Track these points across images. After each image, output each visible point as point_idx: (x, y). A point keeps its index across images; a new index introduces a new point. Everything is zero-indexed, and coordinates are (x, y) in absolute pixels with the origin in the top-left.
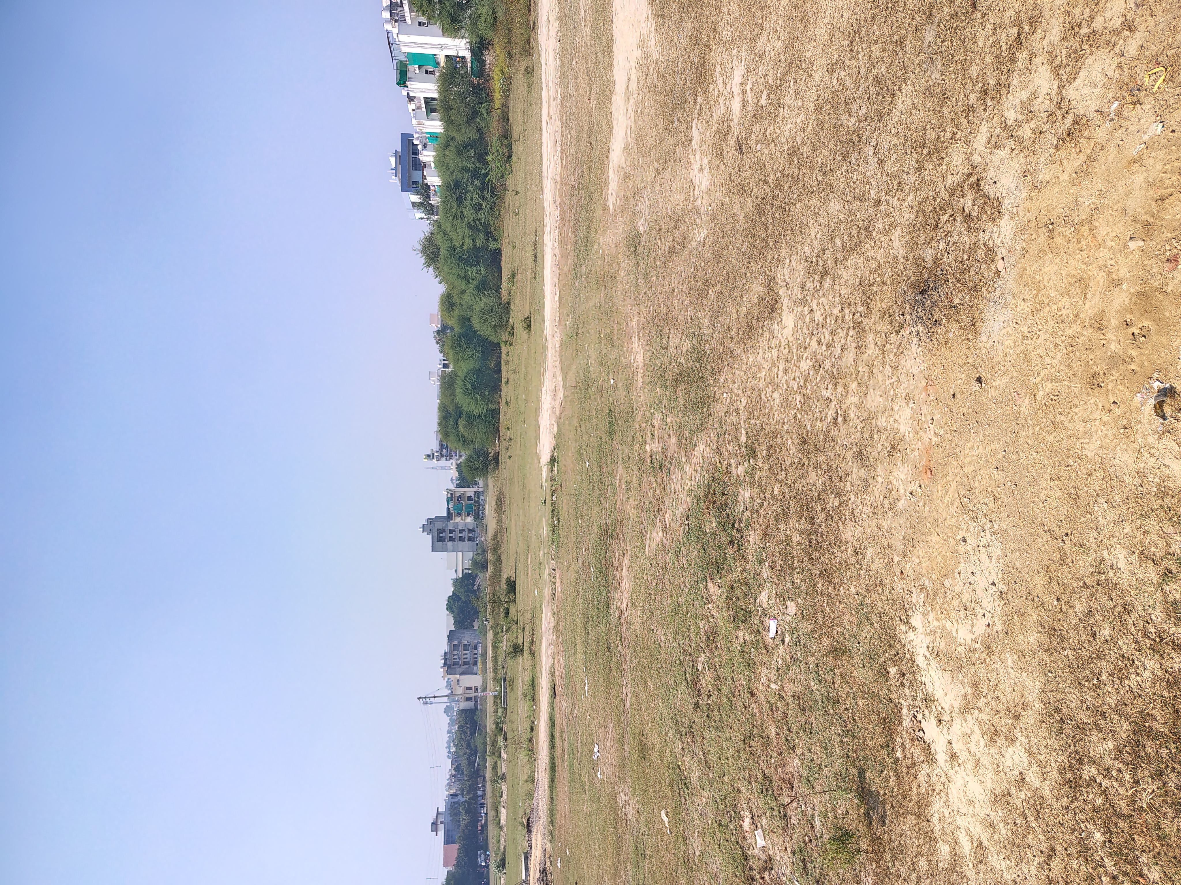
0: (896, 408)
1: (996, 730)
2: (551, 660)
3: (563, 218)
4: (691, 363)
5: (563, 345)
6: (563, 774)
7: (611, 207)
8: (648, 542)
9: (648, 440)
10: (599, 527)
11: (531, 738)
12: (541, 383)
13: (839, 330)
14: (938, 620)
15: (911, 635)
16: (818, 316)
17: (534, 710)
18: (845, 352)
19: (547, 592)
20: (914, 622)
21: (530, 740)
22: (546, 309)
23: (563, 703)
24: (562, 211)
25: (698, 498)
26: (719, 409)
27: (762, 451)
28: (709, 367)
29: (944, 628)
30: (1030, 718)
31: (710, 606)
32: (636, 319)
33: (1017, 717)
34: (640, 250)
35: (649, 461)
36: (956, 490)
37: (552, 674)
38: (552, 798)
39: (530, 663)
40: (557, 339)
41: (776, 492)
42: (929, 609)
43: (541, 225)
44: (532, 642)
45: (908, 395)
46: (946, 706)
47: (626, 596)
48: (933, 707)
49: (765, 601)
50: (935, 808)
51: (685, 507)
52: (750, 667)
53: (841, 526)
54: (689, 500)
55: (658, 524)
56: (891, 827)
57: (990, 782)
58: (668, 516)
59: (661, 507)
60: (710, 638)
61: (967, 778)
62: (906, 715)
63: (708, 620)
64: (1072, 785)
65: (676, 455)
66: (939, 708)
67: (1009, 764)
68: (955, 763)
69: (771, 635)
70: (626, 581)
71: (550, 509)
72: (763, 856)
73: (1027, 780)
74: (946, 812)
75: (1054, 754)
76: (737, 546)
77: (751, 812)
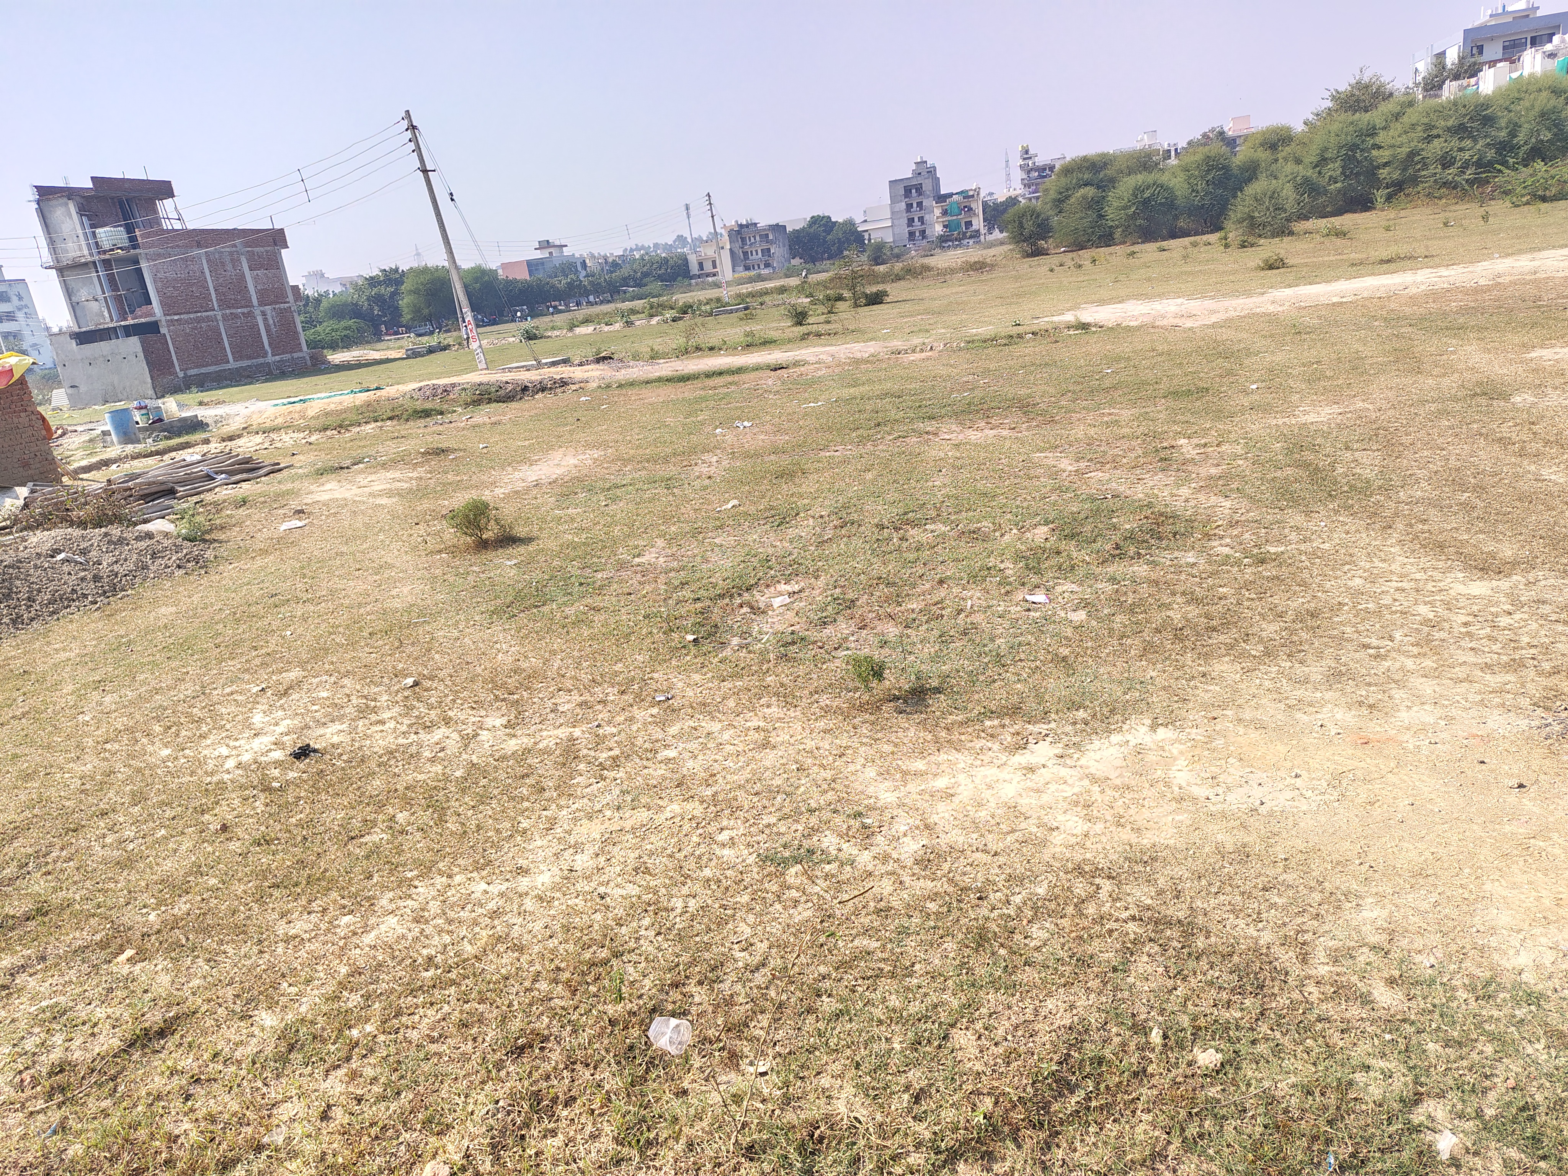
0: (1426, 707)
1: (1089, 806)
2: (813, 359)
3: (1478, 290)
4: (1344, 481)
5: (1272, 319)
6: (687, 391)
7: (1533, 355)
8: (1051, 455)
9: (1195, 441)
10: (1029, 396)
11: (701, 349)
12: (1190, 296)
13: (1499, 645)
14: (1181, 753)
15: (1144, 729)
16: (1504, 621)
17: (737, 348)
18: (1472, 653)
19: (897, 344)
20: (1161, 731)
21: (698, 349)
22: (1309, 287)
23: (770, 380)
24: (1488, 289)
25: (1150, 505)
26: (1296, 518)
27: (1268, 571)
28: (1350, 502)
29: (1175, 759)
30: (1126, 835)
31: (1015, 531)
32: (1371, 407)
33: (1119, 825)
34: (1483, 401)
35: (1165, 444)
36: (1357, 768)
37: (796, 364)
38: (647, 382)
39: (791, 335)
40: (1271, 308)
41: (1221, 589)
42: (1189, 744)
43: (1445, 263)
44: (819, 335)
45: (1453, 718)
46: (1083, 761)
47: (961, 437)
48: (1072, 751)
49: (1065, 588)
50: (959, 756)
51: (1128, 492)
52: (974, 578)
53: (1227, 659)
54: (1141, 496)
55: (1083, 465)
56: (901, 719)
57: (1027, 802)
58: (1101, 474)
59: (1108, 466)
60: (974, 535)
61: (1015, 782)
62: (1042, 728)
63: (995, 531)
64: (1079, 870)
65: (1194, 476)
66: (1076, 756)
67: (1061, 818)
68: (1024, 772)
69: (1028, 597)
70: (980, 434)
71: (1011, 333)
72: (762, 605)
73: (1055, 833)
74: (962, 765)
75: (1102, 856)
76: (1118, 553)
77: (800, 591)
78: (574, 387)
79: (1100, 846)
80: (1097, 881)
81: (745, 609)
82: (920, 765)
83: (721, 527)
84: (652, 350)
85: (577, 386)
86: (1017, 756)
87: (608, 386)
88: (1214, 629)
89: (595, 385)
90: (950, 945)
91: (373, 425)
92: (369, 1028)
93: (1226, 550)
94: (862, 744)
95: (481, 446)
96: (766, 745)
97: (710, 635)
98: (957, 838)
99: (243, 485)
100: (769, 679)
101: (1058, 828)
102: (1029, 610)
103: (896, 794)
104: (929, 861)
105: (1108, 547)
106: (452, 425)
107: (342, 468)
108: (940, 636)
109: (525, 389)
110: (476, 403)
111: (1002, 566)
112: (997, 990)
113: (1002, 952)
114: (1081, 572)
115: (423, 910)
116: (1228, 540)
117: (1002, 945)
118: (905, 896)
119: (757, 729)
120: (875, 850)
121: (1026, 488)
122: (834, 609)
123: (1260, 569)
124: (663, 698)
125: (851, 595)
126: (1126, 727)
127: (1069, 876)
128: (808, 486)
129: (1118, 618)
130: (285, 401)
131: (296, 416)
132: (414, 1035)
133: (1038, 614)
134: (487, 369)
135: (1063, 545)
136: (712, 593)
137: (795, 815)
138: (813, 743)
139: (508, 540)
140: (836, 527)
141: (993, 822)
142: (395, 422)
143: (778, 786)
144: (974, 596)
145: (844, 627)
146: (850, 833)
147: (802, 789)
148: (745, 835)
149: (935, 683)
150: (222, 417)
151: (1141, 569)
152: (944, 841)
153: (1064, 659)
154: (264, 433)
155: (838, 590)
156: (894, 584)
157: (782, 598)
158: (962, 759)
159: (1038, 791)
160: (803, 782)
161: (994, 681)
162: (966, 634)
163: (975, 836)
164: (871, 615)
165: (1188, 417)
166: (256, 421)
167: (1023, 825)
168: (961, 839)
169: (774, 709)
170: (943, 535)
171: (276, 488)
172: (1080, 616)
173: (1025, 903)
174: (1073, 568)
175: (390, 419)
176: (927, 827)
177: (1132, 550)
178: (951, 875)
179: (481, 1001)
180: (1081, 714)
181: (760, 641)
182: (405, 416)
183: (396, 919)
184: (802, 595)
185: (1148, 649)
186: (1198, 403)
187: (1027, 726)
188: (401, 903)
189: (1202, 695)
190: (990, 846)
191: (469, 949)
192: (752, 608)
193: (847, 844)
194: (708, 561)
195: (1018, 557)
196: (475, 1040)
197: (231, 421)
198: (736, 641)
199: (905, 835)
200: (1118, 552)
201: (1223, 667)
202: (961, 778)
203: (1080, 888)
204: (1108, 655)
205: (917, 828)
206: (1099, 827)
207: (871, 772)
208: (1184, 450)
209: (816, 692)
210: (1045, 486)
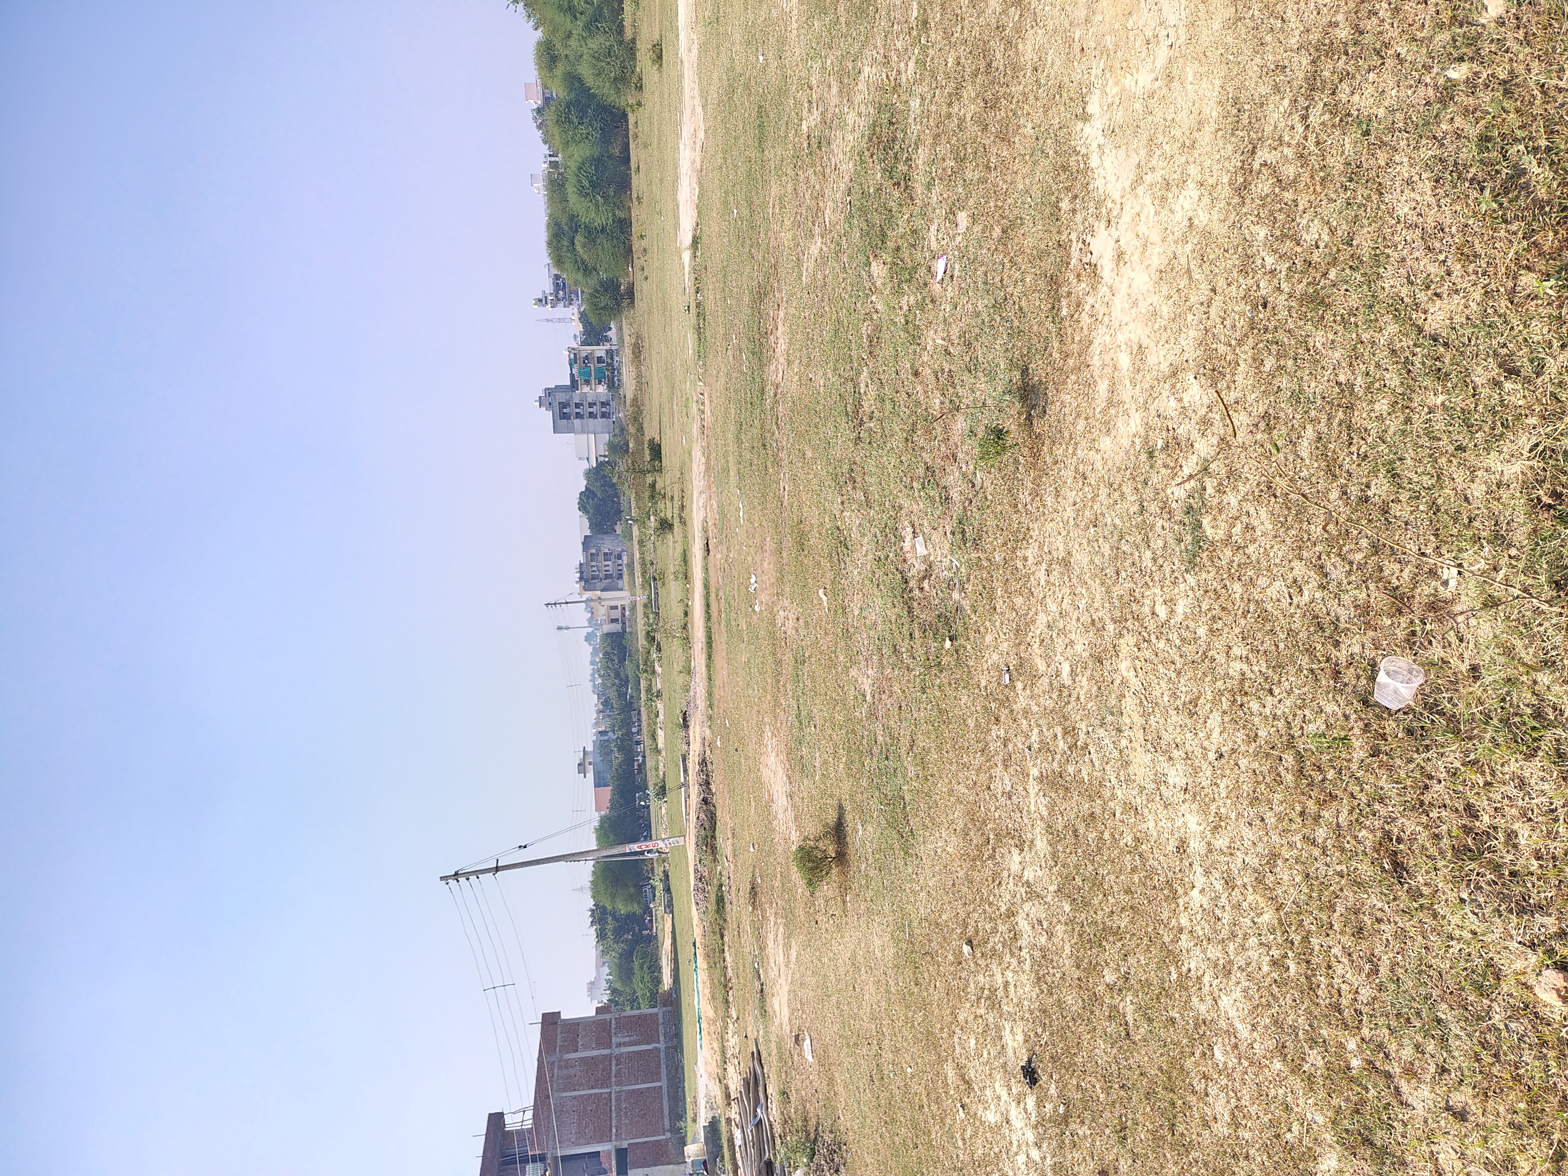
1: (1168, 184)
2: (702, 512)
6: (720, 639)
8: (805, 265)
9: (805, 114)
10: (751, 292)
11: (686, 625)
12: (679, 136)
14: (1117, 83)
15: (1087, 129)
17: (688, 589)
19: (695, 429)
20: (1090, 109)
21: (685, 627)
23: (717, 556)
25: (861, 154)
29: (1123, 89)
30: (1205, 137)
31: (874, 298)
35: (805, 145)
37: (705, 530)
38: (710, 679)
39: (681, 535)
41: (949, 65)
42: (1108, 75)
44: (682, 507)
46: (1116, 196)
47: (782, 360)
48: (1104, 210)
49: (933, 239)
50: (1096, 342)
51: (847, 179)
52: (915, 338)
53: (1020, 46)
54: (851, 165)
55: (817, 230)
56: (1052, 410)
57: (1157, 258)
58: (828, 211)
59: (821, 204)
60: (874, 341)
61: (1131, 274)
62: (1075, 247)
63: (872, 319)
64: (1241, 190)
65: (837, 110)
66: (1110, 205)
67: (1178, 217)
68: (1121, 265)
69: (939, 278)
70: (781, 341)
71: (695, 314)
72: (923, 567)
73: (1196, 222)
74: (1107, 338)
75: (1227, 164)
76: (904, 183)
77: (913, 526)
78: (708, 752)
79: (1216, 167)
80: (1256, 166)
81: (926, 585)
82: (1103, 387)
83: (844, 609)
84: (681, 672)
85: (707, 749)
86: (1102, 275)
87: (710, 718)
88: (989, 65)
89: (708, 731)
90: (1319, 339)
91: (727, 954)
92: (1352, 1045)
93: (911, 64)
94: (1074, 454)
95: (752, 850)
96: (1066, 563)
97: (947, 624)
98: (1189, 339)
99: (769, 1091)
100: (997, 559)
101: (1190, 219)
102: (952, 277)
103: (1132, 412)
104: (1214, 370)
105: (896, 194)
106: (732, 877)
107: (762, 991)
108: (970, 372)
109: (705, 801)
110: (714, 850)
111: (906, 308)
112: (1379, 276)
113: (1332, 275)
114: (919, 223)
115: (1216, 966)
116: (902, 65)
117: (1325, 275)
118: (1253, 397)
119: (1048, 572)
120: (1195, 435)
121: (834, 289)
122: (933, 489)
123: (933, 24)
124: (1007, 676)
125: (921, 471)
126: (1083, 151)
127: (1248, 201)
128: (813, 516)
129: (969, 175)
130: (699, 1037)
131: (712, 1028)
132: (1365, 993)
133: (957, 266)
134: (684, 836)
135: (891, 244)
136: (906, 620)
137: (1146, 529)
138: (1068, 509)
139: (839, 831)
140: (854, 488)
141: (1176, 297)
142: (726, 933)
143: (1112, 549)
144: (933, 339)
145: (953, 479)
146: (1172, 464)
147: (1117, 521)
148: (1162, 587)
149: (1017, 375)
150: (707, 1102)
151: (922, 156)
152: (1192, 354)
153: (1004, 231)
154: (725, 1062)
155: (915, 484)
156: (914, 424)
157: (917, 545)
158: (1101, 337)
159: (1145, 246)
160: (1109, 520)
161: (1021, 309)
162: (970, 343)
163: (1190, 317)
164: (943, 449)
165: (782, 124)
166: (714, 1069)
167: (1183, 260)
168: (1192, 333)
169: (1028, 553)
170: (872, 374)
171: (774, 1059)
172: (963, 218)
173: (1275, 252)
174: (914, 232)
175: (722, 937)
176: (1174, 374)
177: (902, 167)
178: (1233, 342)
179: (1332, 908)
180: (1065, 205)
181: (958, 569)
182: (721, 922)
183: (1223, 997)
184: (916, 524)
185: (1004, 138)
186: (772, 115)
187: (1071, 267)
188: (1206, 989)
189: (1055, 68)
190: (1203, 299)
191: (1268, 917)
192: (924, 578)
193: (1185, 468)
194: (875, 624)
195: (898, 292)
196: (1379, 921)
197: (712, 1094)
198: (956, 596)
199: (1180, 400)
200: (902, 183)
201: (1027, 51)
202: (1121, 338)
203: (1263, 186)
204: (1005, 182)
205: (1173, 386)
206: (1193, 170)
207: (1105, 443)
208: (813, 124)
209: (1016, 506)
210: (834, 268)
